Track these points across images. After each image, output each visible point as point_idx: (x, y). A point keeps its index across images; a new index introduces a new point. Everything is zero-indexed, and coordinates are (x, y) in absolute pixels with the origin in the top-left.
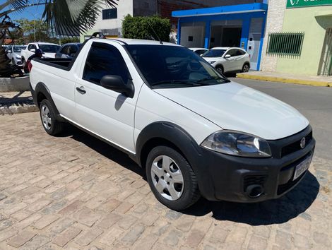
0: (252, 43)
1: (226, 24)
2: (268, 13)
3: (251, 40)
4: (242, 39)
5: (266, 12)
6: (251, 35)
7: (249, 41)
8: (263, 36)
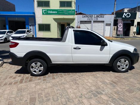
0: (31, 27)
1: (17, 19)
2: (36, 16)
3: (30, 26)
4: (26, 26)
5: (35, 16)
6: (30, 24)
7: (30, 27)
8: (35, 25)
